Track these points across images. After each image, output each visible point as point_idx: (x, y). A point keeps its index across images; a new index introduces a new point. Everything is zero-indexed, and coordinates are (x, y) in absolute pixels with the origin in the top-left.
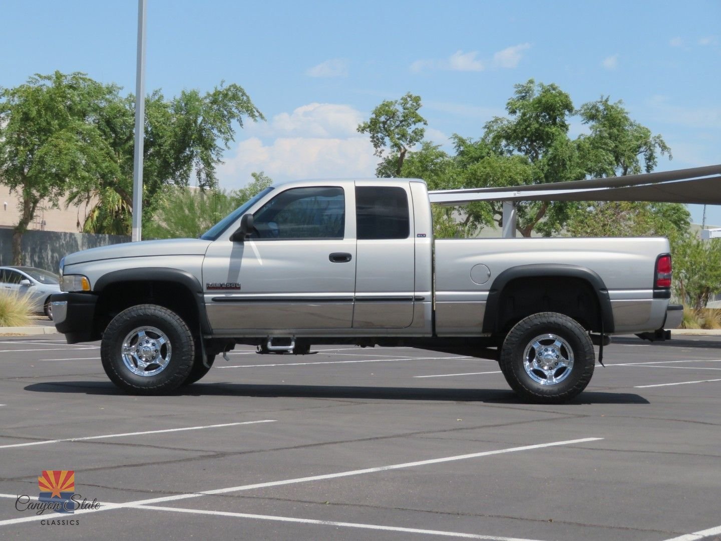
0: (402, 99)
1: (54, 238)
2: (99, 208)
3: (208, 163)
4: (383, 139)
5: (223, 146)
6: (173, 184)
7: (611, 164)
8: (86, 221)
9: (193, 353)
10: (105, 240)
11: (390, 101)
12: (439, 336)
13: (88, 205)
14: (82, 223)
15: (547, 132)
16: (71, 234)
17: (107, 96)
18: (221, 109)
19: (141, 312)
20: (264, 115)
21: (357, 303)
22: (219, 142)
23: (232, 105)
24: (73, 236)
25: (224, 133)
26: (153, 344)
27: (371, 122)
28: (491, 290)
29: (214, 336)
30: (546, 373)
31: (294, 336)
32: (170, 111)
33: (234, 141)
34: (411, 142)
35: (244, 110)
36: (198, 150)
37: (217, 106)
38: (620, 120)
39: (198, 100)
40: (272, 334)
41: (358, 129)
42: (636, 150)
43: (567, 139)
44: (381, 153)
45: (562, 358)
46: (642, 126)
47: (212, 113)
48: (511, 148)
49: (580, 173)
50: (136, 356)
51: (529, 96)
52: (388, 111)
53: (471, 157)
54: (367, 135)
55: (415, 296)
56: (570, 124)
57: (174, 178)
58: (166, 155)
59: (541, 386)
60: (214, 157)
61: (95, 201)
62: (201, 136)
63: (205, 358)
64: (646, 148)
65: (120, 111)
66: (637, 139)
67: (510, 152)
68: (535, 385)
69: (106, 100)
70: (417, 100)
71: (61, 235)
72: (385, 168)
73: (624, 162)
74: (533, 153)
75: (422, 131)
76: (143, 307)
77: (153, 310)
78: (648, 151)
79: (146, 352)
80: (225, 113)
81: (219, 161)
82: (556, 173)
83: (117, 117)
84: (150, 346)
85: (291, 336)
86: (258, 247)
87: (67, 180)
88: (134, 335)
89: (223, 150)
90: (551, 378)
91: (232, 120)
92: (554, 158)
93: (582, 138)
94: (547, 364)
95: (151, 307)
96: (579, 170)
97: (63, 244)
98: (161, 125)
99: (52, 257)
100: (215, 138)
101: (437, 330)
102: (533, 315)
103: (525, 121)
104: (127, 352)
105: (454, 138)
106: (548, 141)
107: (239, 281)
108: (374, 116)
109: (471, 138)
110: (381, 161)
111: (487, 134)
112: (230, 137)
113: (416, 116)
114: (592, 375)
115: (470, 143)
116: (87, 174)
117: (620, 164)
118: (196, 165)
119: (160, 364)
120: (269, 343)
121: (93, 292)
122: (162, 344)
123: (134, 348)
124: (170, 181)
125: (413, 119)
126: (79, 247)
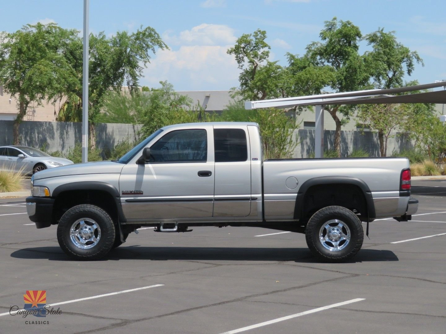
0: (255, 33)
1: (39, 125)
2: (68, 103)
3: (134, 77)
4: (243, 58)
5: (143, 66)
6: (112, 90)
7: (385, 70)
8: (60, 111)
9: (114, 234)
10: (71, 125)
11: (247, 34)
12: (267, 221)
13: (61, 101)
14: (57, 113)
15: (345, 51)
16: (50, 123)
17: (71, 37)
18: (142, 43)
19: (81, 210)
20: (168, 46)
21: (215, 202)
22: (141, 64)
23: (148, 41)
24: (51, 124)
25: (143, 58)
26: (90, 229)
27: (235, 48)
28: (299, 193)
29: (127, 223)
30: (334, 243)
31: (177, 222)
32: (110, 45)
33: (150, 63)
34: (260, 60)
35: (156, 43)
36: (127, 69)
37: (139, 41)
38: (390, 42)
39: (127, 38)
40: (163, 221)
41: (227, 52)
42: (401, 61)
43: (358, 55)
44: (242, 66)
45: (344, 234)
46: (404, 46)
47: (136, 46)
48: (323, 61)
49: (366, 76)
50: (79, 236)
51: (334, 29)
52: (245, 41)
53: (298, 67)
54: (233, 55)
55: (251, 197)
56: (359, 46)
57: (113, 86)
58: (108, 72)
59: (330, 252)
60: (138, 73)
61: (65, 98)
62: (129, 60)
63: (122, 236)
64: (407, 59)
65: (79, 45)
66: (402, 53)
67: (323, 63)
68: (327, 252)
69: (70, 39)
70: (264, 33)
71: (44, 123)
72: (244, 75)
73: (393, 68)
74: (337, 63)
75: (268, 53)
76: (82, 206)
77: (89, 208)
78: (408, 61)
79: (85, 234)
80: (144, 45)
81: (141, 75)
82: (351, 76)
83: (77, 50)
84: (87, 230)
85: (175, 222)
86: (153, 167)
87: (47, 89)
88: (78, 223)
89: (143, 68)
90: (336, 247)
91: (148, 50)
92: (350, 67)
93: (367, 53)
94: (334, 238)
95: (88, 206)
96: (366, 74)
97: (45, 129)
98: (104, 54)
99: (38, 137)
100: (138, 61)
101: (266, 217)
102: (325, 208)
103: (332, 44)
104: (73, 234)
105: (288, 55)
106: (346, 56)
107: (142, 189)
108: (237, 44)
109: (298, 55)
110: (242, 71)
111: (308, 52)
112: (147, 60)
113: (264, 43)
114: (362, 244)
115: (297, 58)
116: (59, 86)
117: (391, 69)
118: (127, 78)
119: (94, 241)
120: (162, 227)
121: (51, 197)
122: (95, 229)
123: (78, 231)
124: (111, 88)
125: (262, 45)
126: (55, 131)
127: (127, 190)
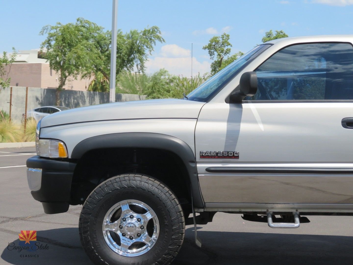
0: (221, 36)
1: (74, 93)
2: (95, 81)
3: (141, 60)
4: (213, 52)
6: (126, 70)
8: (89, 86)
10: (97, 94)
11: (217, 36)
13: (90, 79)
16: (82, 92)
17: (98, 31)
19: (125, 184)
20: (165, 40)
22: (147, 51)
23: (152, 36)
25: (149, 48)
26: (139, 220)
27: (209, 45)
31: (297, 211)
32: (125, 38)
33: (154, 51)
34: (225, 54)
35: (157, 38)
36: (137, 55)
37: (145, 36)
39: (137, 34)
40: (272, 208)
41: (203, 48)
44: (213, 58)
47: (144, 39)
50: (119, 232)
52: (216, 41)
54: (207, 51)
57: (126, 67)
60: (144, 58)
61: (93, 78)
62: (138, 49)
65: (103, 38)
69: (97, 33)
70: (228, 36)
71: (78, 92)
72: (214, 64)
75: (230, 49)
76: (127, 178)
77: (138, 182)
79: (130, 229)
81: (146, 59)
83: (102, 41)
84: (134, 221)
85: (294, 211)
87: (80, 67)
88: (119, 207)
89: (148, 55)
91: (152, 43)
95: (137, 178)
97: (78, 96)
100: (145, 50)
104: (108, 228)
107: (237, 150)
108: (210, 42)
110: (213, 61)
112: (152, 50)
113: (228, 43)
118: (136, 62)
119: (146, 242)
121: (70, 159)
122: (149, 219)
123: (117, 224)
124: (125, 69)
125: (226, 44)
126: (86, 98)
127: (209, 150)
